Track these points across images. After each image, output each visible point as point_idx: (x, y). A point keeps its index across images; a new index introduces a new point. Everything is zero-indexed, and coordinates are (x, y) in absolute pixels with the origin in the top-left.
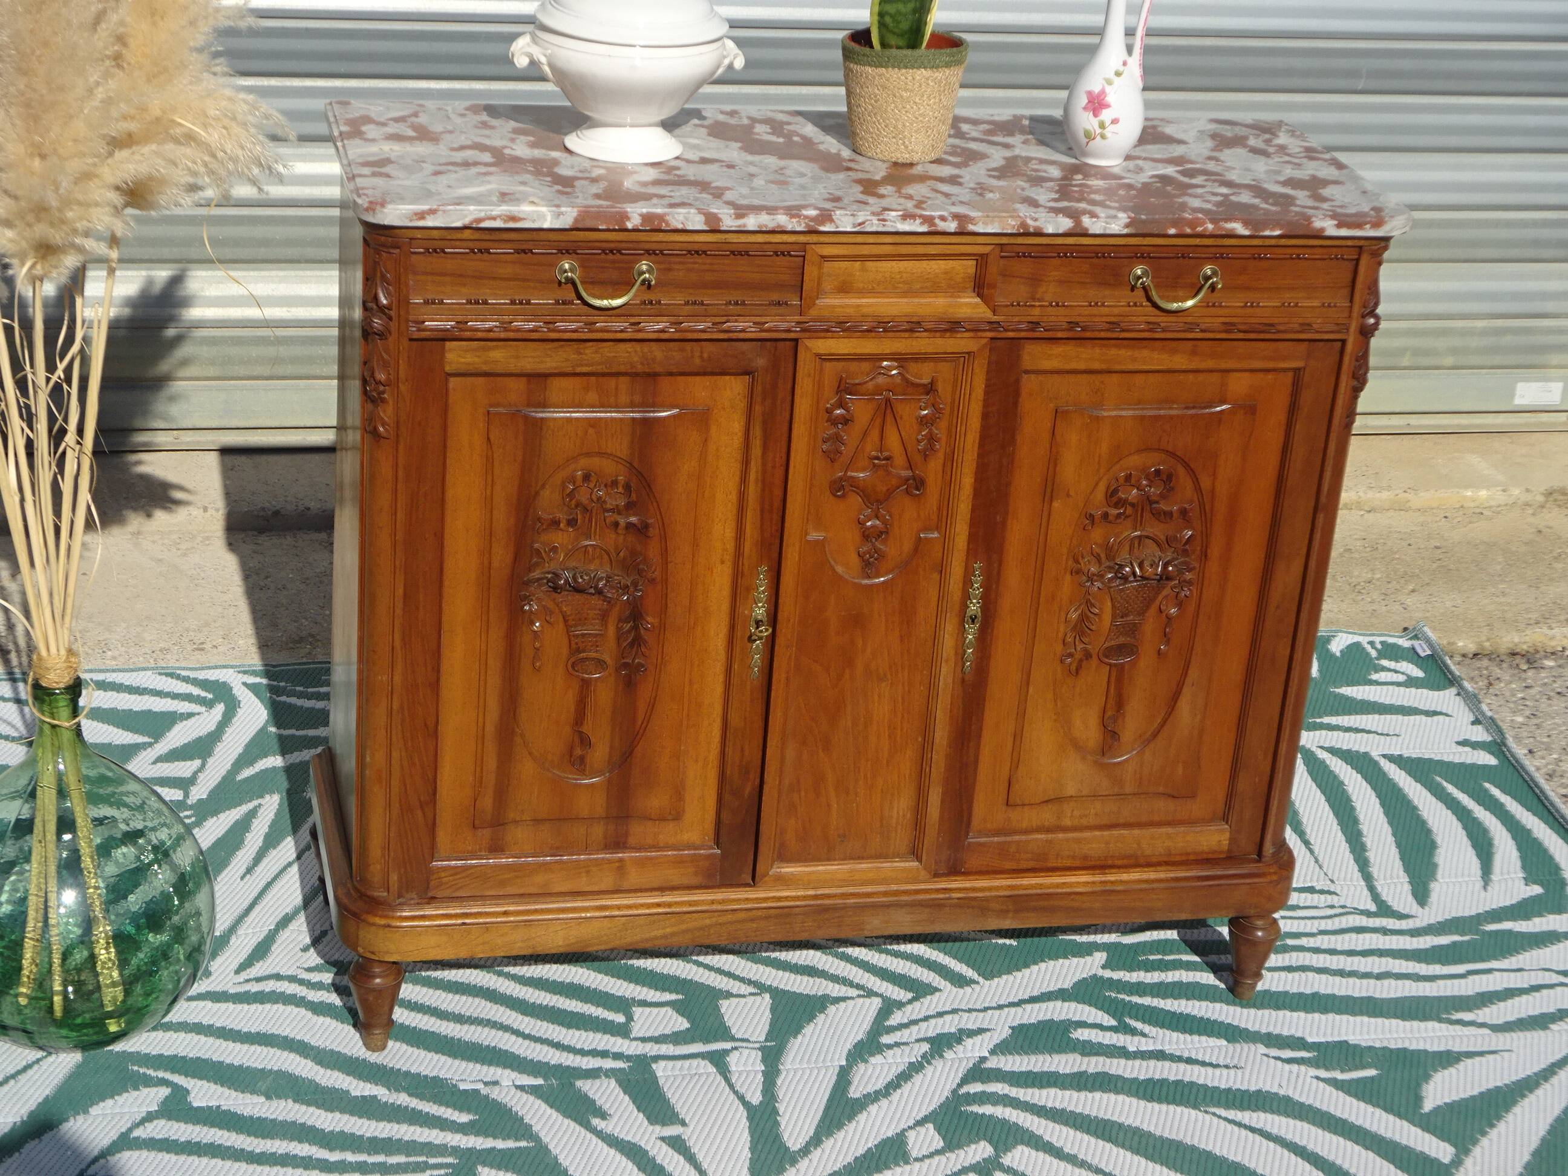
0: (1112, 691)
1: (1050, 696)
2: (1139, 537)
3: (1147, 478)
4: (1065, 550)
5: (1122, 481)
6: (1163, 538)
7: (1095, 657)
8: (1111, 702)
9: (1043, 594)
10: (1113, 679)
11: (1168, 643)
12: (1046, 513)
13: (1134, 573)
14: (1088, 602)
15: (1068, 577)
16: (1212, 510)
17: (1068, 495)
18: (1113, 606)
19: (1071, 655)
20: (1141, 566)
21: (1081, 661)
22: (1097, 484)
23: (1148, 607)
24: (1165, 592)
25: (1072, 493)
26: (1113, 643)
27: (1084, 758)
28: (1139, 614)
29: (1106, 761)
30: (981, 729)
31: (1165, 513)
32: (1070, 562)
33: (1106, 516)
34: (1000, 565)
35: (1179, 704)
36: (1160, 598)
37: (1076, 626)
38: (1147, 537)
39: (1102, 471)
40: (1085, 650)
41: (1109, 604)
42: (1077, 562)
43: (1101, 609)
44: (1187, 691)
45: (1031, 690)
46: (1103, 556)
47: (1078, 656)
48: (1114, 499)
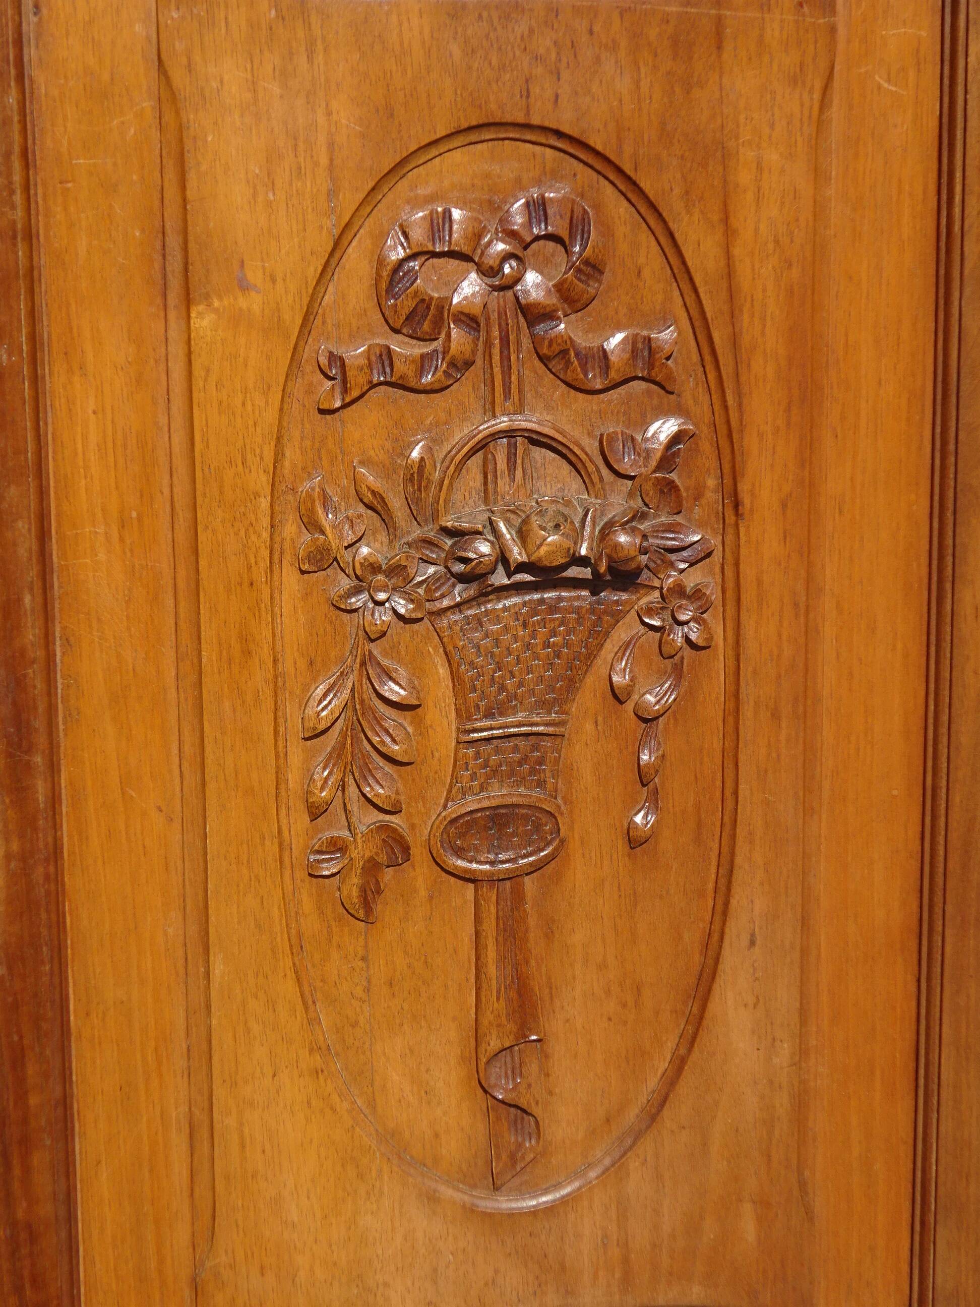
0: (492, 970)
1: (288, 988)
2: (510, 434)
3: (512, 235)
4: (260, 481)
5: (418, 234)
6: (591, 446)
7: (418, 852)
8: (495, 1006)
9: (207, 633)
10: (490, 926)
11: (654, 801)
12: (177, 350)
13: (503, 558)
14: (367, 661)
15: (290, 579)
16: (735, 341)
17: (244, 286)
18: (455, 677)
19: (337, 847)
20: (523, 535)
21: (372, 868)
22: (338, 246)
23: (572, 685)
24: (621, 633)
25: (254, 276)
26: (472, 803)
27: (432, 1198)
28: (544, 705)
29: (506, 1203)
30: (65, 1103)
31: (584, 358)
32: (290, 528)
33: (386, 356)
34: (43, 535)
35: (714, 1006)
36: (610, 648)
37: (339, 751)
38: (536, 440)
39: (349, 200)
40: (384, 828)
41: (443, 671)
42: (312, 525)
43: (412, 688)
44: (730, 959)
45: (218, 968)
46: (396, 503)
47: (360, 852)
48: (407, 305)
